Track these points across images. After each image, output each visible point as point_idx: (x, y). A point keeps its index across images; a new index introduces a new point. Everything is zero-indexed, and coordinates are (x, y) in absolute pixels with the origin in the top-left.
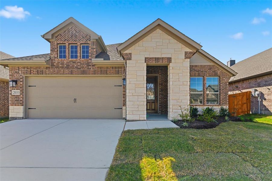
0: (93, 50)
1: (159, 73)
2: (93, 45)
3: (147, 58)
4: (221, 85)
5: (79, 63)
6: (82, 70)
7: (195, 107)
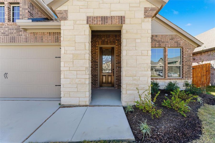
0: (25, 11)
1: (115, 44)
2: (25, 5)
3: (90, 17)
4: (184, 56)
5: (6, 27)
6: (10, 37)
7: (155, 81)
